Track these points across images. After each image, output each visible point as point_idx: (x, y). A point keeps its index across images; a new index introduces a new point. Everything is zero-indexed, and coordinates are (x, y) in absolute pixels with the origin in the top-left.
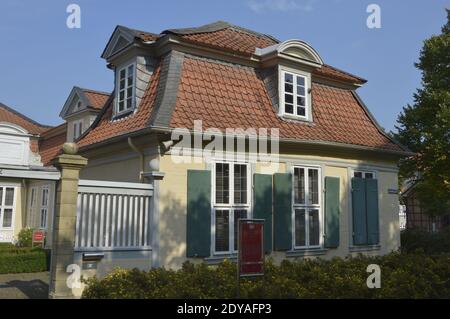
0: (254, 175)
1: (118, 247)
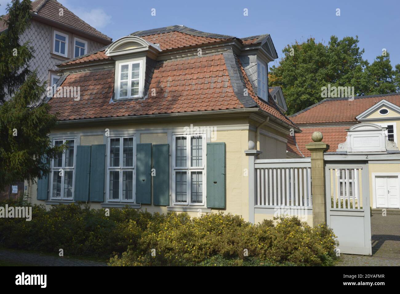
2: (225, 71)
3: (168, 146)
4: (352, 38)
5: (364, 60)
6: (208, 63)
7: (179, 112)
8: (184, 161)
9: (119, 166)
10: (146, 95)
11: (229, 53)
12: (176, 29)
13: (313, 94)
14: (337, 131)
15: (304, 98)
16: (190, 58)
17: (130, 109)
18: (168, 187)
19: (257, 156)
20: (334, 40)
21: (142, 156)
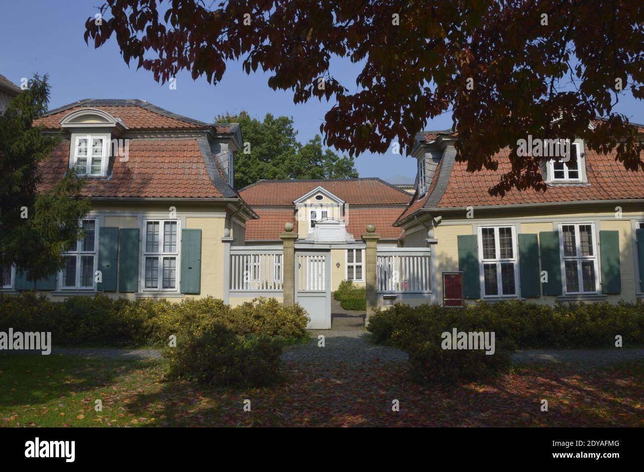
0: (519, 235)
1: (408, 291)
2: (199, 157)
3: (138, 230)
4: (287, 118)
5: (298, 142)
6: (181, 147)
7: (154, 197)
8: (155, 246)
9: (76, 250)
10: (110, 175)
11: (204, 140)
12: (138, 104)
13: (247, 173)
14: (274, 214)
15: (238, 177)
16: (160, 139)
17: (93, 190)
18: (137, 273)
19: (232, 243)
20: (269, 117)
21: (106, 240)
